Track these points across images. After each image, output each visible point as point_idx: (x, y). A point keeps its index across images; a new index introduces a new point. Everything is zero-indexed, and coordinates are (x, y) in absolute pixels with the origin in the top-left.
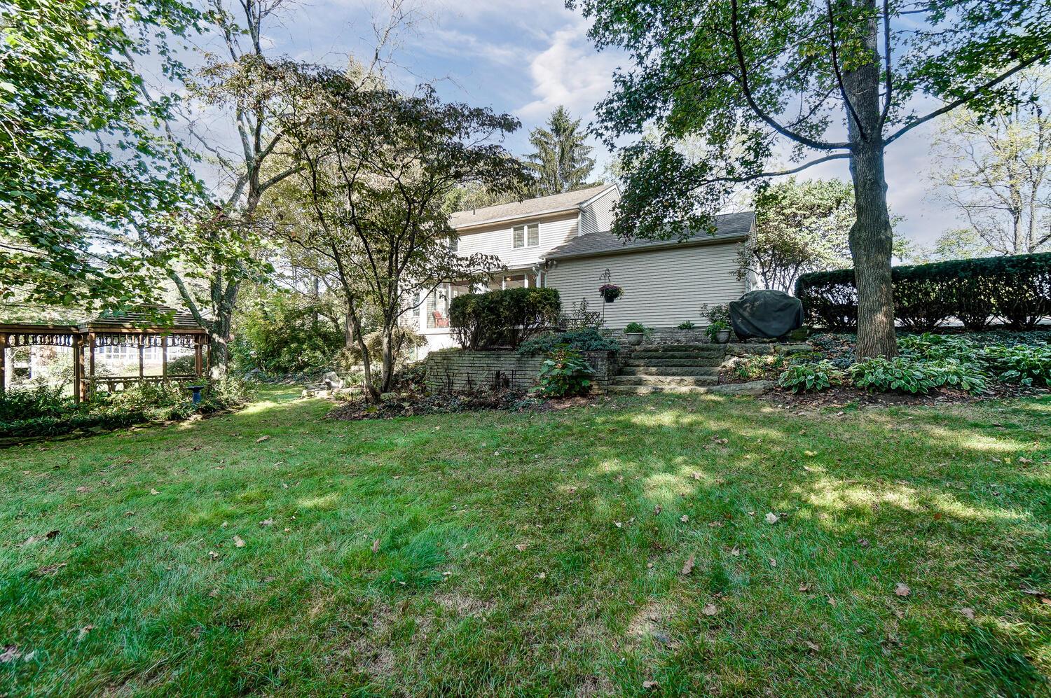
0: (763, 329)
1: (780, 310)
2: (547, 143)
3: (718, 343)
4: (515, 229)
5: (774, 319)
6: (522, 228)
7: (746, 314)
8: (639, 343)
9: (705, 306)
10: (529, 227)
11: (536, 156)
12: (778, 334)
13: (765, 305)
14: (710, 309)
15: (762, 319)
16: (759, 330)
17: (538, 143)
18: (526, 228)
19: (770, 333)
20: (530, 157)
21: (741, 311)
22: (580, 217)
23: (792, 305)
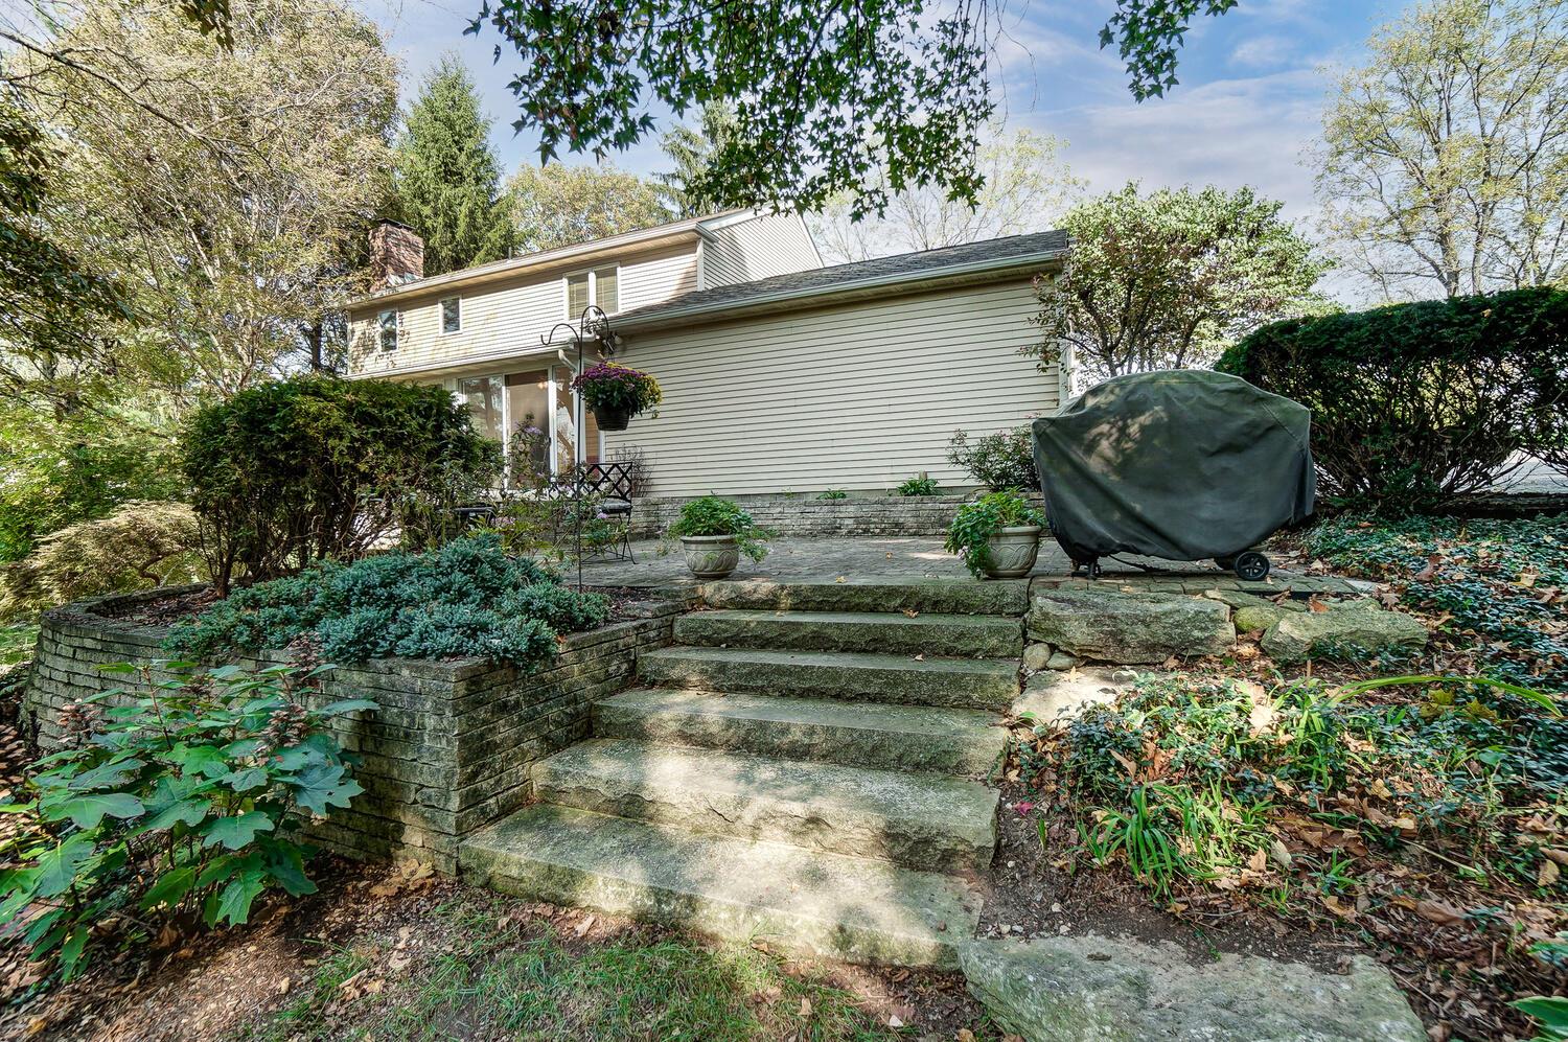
0: (1164, 525)
1: (1230, 448)
2: (696, 155)
3: (994, 575)
4: (572, 280)
5: (1206, 483)
6: (585, 278)
7: (1094, 464)
8: (722, 572)
9: (961, 437)
10: (599, 275)
11: (674, 176)
12: (1224, 545)
13: (1171, 429)
14: (973, 444)
15: (1159, 485)
16: (1151, 528)
17: (676, 152)
18: (592, 276)
19: (1192, 539)
20: (664, 177)
21: (1077, 454)
22: (700, 248)
23: (1275, 427)
